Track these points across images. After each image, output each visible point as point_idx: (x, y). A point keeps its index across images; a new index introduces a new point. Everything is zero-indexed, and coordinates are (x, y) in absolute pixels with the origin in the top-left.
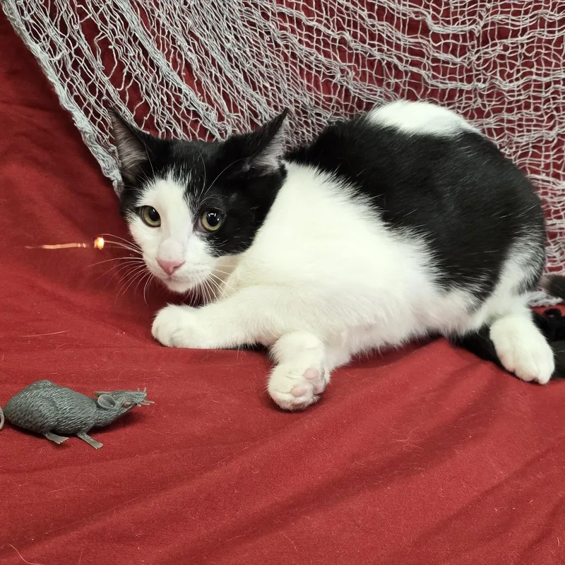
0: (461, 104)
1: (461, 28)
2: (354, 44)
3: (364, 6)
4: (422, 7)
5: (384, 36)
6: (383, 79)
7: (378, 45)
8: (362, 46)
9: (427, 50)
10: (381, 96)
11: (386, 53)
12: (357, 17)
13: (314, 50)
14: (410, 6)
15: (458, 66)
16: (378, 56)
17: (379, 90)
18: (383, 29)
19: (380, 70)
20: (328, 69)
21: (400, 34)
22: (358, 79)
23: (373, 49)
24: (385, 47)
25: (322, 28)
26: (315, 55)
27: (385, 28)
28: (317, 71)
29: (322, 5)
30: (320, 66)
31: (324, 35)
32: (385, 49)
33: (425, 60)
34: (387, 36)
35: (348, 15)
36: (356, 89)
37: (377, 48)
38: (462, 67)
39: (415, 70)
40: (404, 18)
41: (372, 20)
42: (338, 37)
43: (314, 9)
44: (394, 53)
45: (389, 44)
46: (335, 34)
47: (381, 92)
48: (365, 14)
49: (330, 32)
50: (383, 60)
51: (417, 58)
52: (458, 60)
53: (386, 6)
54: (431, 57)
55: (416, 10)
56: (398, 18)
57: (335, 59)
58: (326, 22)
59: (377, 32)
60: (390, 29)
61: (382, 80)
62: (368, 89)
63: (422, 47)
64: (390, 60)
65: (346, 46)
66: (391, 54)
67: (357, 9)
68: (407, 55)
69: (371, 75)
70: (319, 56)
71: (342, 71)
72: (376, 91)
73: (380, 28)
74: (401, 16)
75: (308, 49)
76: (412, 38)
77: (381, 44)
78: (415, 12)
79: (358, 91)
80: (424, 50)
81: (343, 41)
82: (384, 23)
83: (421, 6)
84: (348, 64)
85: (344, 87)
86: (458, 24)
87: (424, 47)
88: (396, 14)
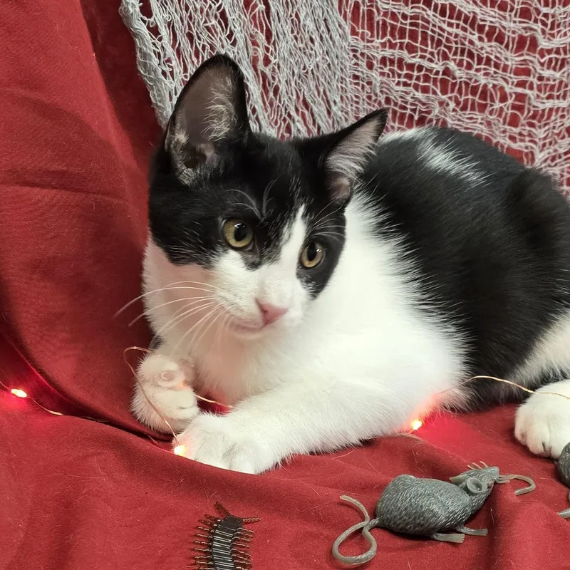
0: (556, 123)
1: (563, 40)
2: (458, 72)
3: (474, 30)
4: (531, 22)
5: (493, 57)
6: (487, 104)
7: (485, 69)
8: (467, 73)
9: (533, 67)
10: (481, 123)
11: (492, 76)
12: (467, 43)
13: (411, 89)
14: (520, 22)
15: (557, 82)
16: (483, 80)
17: (480, 117)
18: (492, 50)
19: (484, 95)
20: (424, 104)
21: (508, 54)
22: (458, 109)
23: (479, 74)
24: (492, 69)
25: (426, 64)
26: (412, 94)
27: (494, 49)
28: (412, 110)
29: (429, 38)
30: (417, 103)
31: (427, 70)
32: (492, 72)
33: (531, 79)
34: (496, 57)
35: (456, 43)
36: (454, 120)
37: (482, 72)
38: (561, 82)
39: (520, 90)
40: (514, 36)
41: (481, 43)
42: (441, 69)
43: (418, 45)
44: (500, 76)
45: (497, 66)
46: (438, 66)
47: (482, 119)
48: (475, 38)
49: (433, 65)
50: (489, 83)
51: (523, 78)
52: (558, 75)
53: (497, 25)
54: (537, 75)
55: (524, 25)
56: (509, 37)
57: (435, 93)
58: (429, 56)
59: (485, 55)
60: (499, 50)
61: (485, 106)
62: (468, 118)
63: (528, 65)
64: (495, 82)
65: (449, 76)
66: (497, 77)
67: (468, 34)
68: (512, 75)
69: (473, 102)
70: (416, 93)
71: (441, 103)
72: (477, 119)
73: (489, 49)
74: (510, 34)
75: (404, 89)
76: (518, 56)
77: (487, 67)
78: (524, 28)
79: (456, 122)
80: (531, 68)
81: (447, 72)
82: (494, 43)
83: (530, 20)
84: (450, 95)
85: (441, 121)
86: (561, 37)
87: (530, 64)
88: (507, 33)
